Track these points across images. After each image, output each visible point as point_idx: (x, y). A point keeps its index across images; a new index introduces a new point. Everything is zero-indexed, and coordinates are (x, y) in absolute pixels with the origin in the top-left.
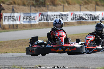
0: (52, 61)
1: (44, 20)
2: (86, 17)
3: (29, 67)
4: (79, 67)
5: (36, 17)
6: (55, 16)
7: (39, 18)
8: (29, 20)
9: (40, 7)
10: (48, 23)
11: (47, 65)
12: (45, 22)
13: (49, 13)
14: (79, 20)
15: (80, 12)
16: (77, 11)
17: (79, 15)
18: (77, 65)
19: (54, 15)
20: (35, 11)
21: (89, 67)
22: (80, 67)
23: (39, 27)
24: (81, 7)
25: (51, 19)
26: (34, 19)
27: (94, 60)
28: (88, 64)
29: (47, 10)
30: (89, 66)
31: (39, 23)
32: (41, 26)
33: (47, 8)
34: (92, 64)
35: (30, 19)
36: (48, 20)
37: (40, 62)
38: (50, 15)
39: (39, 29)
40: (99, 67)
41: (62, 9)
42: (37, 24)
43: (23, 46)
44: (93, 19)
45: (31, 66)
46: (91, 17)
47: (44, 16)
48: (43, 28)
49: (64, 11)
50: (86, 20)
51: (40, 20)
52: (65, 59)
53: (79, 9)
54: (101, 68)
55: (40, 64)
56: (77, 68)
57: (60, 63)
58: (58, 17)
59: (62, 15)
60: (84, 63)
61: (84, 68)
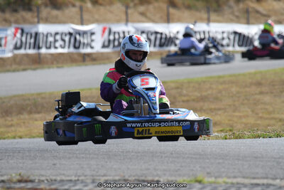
0: (55, 162)
1: (28, 46)
4: (130, 179)
5: (6, 38)
6: (58, 37)
7: (14, 42)
9: (16, 11)
10: (39, 54)
11: (43, 172)
12: (31, 51)
13: (43, 28)
15: (126, 24)
16: (118, 21)
19: (57, 34)
20: (4, 23)
21: (156, 179)
22: (134, 178)
23: (14, 67)
24: (129, 11)
25: (48, 45)
26: (1, 46)
27: (171, 159)
28: (155, 170)
29: (36, 20)
30: (157, 175)
31: (15, 57)
32: (20, 63)
33: (36, 14)
34: (164, 170)
36: (39, 48)
37: (21, 165)
38: (45, 33)
39: (14, 71)
40: (185, 178)
41: (78, 17)
42: (8, 58)
44: (161, 45)
46: (156, 38)
47: (29, 37)
48: (24, 70)
49: (82, 23)
51: (16, 48)
52: (91, 156)
53: (124, 17)
54: (191, 181)
55: (23, 172)
56: (124, 180)
57: (77, 166)
58: (67, 38)
59: (79, 33)
60: (143, 167)
61: (143, 181)
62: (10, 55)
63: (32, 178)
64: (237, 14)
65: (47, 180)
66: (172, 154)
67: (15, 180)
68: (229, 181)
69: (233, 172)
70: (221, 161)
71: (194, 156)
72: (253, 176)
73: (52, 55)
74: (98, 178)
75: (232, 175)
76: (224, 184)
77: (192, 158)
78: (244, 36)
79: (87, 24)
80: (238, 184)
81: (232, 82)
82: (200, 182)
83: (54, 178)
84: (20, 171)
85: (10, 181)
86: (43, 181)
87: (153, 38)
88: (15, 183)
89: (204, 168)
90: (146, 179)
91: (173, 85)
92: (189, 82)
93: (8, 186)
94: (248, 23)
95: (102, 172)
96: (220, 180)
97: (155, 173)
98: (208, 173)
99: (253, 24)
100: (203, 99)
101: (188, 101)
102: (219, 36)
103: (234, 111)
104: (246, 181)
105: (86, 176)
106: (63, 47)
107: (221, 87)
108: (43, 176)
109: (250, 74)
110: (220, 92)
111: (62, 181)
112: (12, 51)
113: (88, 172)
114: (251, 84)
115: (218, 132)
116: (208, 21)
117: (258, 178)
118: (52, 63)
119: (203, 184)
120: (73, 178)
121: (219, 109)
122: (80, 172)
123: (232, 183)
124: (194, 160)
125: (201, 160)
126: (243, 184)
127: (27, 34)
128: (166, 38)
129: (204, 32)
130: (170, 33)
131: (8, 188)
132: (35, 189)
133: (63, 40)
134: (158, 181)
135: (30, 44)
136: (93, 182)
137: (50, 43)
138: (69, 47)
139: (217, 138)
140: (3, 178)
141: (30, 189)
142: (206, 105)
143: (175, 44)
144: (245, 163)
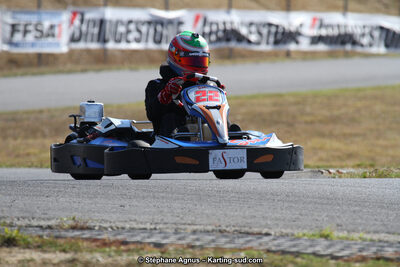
0: (123, 202)
1: (89, 37)
2: (251, 33)
3: (35, 223)
4: (228, 229)
5: (60, 25)
6: (132, 27)
7: (70, 32)
8: (36, 37)
10: (105, 51)
11: (106, 217)
12: (94, 46)
13: (111, 14)
14: (223, 45)
15: (228, 12)
16: (217, 7)
17: (224, 23)
18: (219, 220)
19: (130, 22)
20: (57, 5)
21: (265, 231)
22: (233, 229)
23: (69, 66)
25: (118, 37)
26: (53, 36)
27: (286, 205)
28: (264, 218)
29: (102, 1)
30: (267, 226)
31: (71, 52)
32: (77, 62)
34: (277, 219)
35: (38, 34)
36: (105, 41)
37: (76, 205)
38: (114, 21)
39: (70, 72)
40: (305, 231)
42: (62, 55)
43: (5, 138)
44: (276, 42)
45: (44, 219)
46: (269, 32)
47: (91, 25)
48: (84, 71)
49: (167, 7)
50: (249, 42)
51: (73, 40)
52: (175, 195)
54: (314, 235)
55: (78, 215)
56: (220, 231)
57: (154, 210)
58: (144, 29)
59: (161, 22)
60: (247, 213)
61: (248, 234)
62: (64, 49)
63: (90, 224)
64: (385, 1)
65: (112, 228)
66: (288, 196)
67: (66, 226)
68: (368, 237)
69: (374, 225)
70: (357, 208)
71: (319, 201)
73: (123, 51)
74: (182, 227)
75: (372, 229)
76: (360, 241)
77: (315, 203)
78: (394, 33)
79: (173, 9)
80: (380, 241)
81: (375, 98)
82: (326, 237)
83: (120, 225)
84: (75, 214)
85: (60, 227)
86: (106, 229)
87: (265, 31)
88: (66, 230)
89: (332, 217)
90: (250, 231)
91: (292, 99)
92: (315, 96)
93: (57, 234)
95: (189, 219)
96: (355, 236)
97: (263, 223)
98: (338, 225)
100: (334, 120)
101: (312, 123)
102: (358, 31)
103: (378, 138)
104: (392, 238)
105: (166, 223)
106: (138, 41)
107: (359, 104)
108: (106, 221)
110: (358, 110)
111: (133, 229)
112: (67, 45)
113: (169, 218)
115: (353, 167)
116: (345, 10)
118: (122, 63)
119: (331, 240)
120: (148, 226)
121: (356, 135)
122: (158, 218)
123: (372, 240)
124: (319, 206)
125: (329, 207)
126: (387, 242)
127: (89, 21)
128: (283, 33)
129: (338, 26)
130: (290, 25)
131: (57, 237)
132: (95, 240)
133: (139, 31)
134: (267, 234)
135: (93, 35)
136: (176, 232)
137: (121, 34)
138: (147, 41)
139: (352, 175)
140: (49, 223)
141: (87, 239)
142: (338, 129)
143: (297, 42)
144: (390, 212)
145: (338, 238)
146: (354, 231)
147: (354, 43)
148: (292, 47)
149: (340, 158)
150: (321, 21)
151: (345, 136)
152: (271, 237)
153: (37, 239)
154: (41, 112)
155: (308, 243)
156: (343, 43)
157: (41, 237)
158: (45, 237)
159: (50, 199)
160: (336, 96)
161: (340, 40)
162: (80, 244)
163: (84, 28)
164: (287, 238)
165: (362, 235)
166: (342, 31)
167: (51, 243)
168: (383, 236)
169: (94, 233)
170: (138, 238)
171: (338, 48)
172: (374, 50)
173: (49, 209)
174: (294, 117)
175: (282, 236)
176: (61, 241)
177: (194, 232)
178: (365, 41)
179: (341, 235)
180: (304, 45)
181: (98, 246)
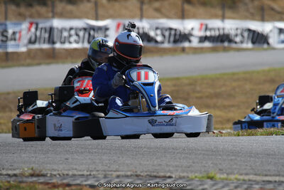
0: (67, 156)
1: (42, 41)
2: (157, 35)
3: (4, 172)
4: (142, 174)
5: (20, 32)
6: (73, 32)
7: (28, 37)
8: (2, 41)
9: (30, 5)
10: (54, 49)
11: (55, 167)
12: (46, 46)
13: (57, 23)
15: (141, 20)
16: (133, 17)
17: (138, 28)
18: (136, 168)
19: (71, 29)
20: (18, 17)
21: (168, 174)
22: (146, 174)
23: (28, 61)
24: (145, 7)
25: (63, 39)
26: (15, 40)
27: (183, 156)
28: (167, 165)
29: (50, 15)
30: (169, 171)
31: (29, 51)
32: (34, 58)
33: (50, 9)
34: (176, 166)
35: (4, 39)
36: (54, 43)
37: (33, 159)
38: (60, 28)
39: (29, 65)
40: (196, 174)
41: (93, 12)
42: (23, 53)
44: (175, 41)
45: (11, 170)
46: (170, 34)
47: (43, 31)
48: (39, 64)
49: (97, 19)
50: (156, 42)
51: (30, 42)
52: (104, 151)
53: (138, 12)
54: (203, 177)
55: (35, 166)
56: (137, 176)
57: (89, 161)
58: (81, 33)
59: (93, 28)
60: (155, 162)
61: (156, 177)
62: (24, 49)
63: (44, 172)
64: (252, 11)
65: (59, 175)
66: (184, 150)
67: (27, 174)
68: (242, 177)
69: (245, 169)
70: (233, 158)
71: (206, 153)
72: (265, 173)
73: (67, 50)
74: (110, 173)
75: (244, 172)
76: (235, 181)
77: (204, 154)
78: (258, 33)
79: (102, 20)
80: (250, 180)
81: (246, 79)
82: (212, 178)
83: (66, 172)
84: (31, 166)
85: (22, 175)
86: (55, 175)
88: (27, 177)
89: (216, 164)
90: (158, 175)
91: (186, 82)
92: (203, 79)
93: (20, 180)
94: (263, 19)
95: (115, 167)
96: (232, 177)
97: (167, 169)
98: (220, 170)
99: (268, 21)
100: (217, 95)
101: (201, 98)
102: (233, 33)
104: (258, 178)
106: (77, 42)
107: (235, 84)
108: (55, 170)
109: (264, 71)
110: (234, 89)
111: (74, 175)
112: (26, 45)
113: (100, 167)
114: (265, 81)
115: (230, 129)
116: (223, 18)
117: (270, 175)
118: (66, 58)
119: (215, 180)
120: (85, 173)
121: (233, 106)
122: (92, 167)
123: (244, 180)
124: (206, 157)
125: (213, 157)
126: (255, 181)
127: (42, 29)
128: (180, 35)
129: (219, 29)
130: (184, 29)
131: (21, 182)
132: (48, 184)
133: (77, 35)
134: (170, 177)
135: (45, 38)
136: (105, 177)
137: (65, 37)
138: (83, 42)
139: (229, 134)
140: (15, 172)
141: (41, 183)
142: (220, 102)
143: (190, 41)
144: (257, 160)
145: (220, 178)
146: (231, 174)
147: (230, 41)
148: (186, 44)
149: (221, 123)
150: (206, 25)
151: (225, 107)
152: (172, 179)
153: (6, 184)
154: (8, 94)
155: (199, 183)
156: (222, 41)
157: (9, 182)
158: (12, 182)
159: (15, 155)
160: (218, 79)
161: (220, 39)
162: (37, 186)
163: (38, 33)
164: (184, 180)
165: (237, 176)
166: (222, 32)
167: (16, 186)
168: (251, 177)
169: (47, 178)
170: (78, 182)
171: (219, 45)
172: (244, 46)
173: (15, 162)
174: (188, 94)
175: (181, 178)
176: (23, 185)
177: (118, 177)
178: (238, 39)
179: (222, 176)
180: (195, 43)
181: (49, 188)
